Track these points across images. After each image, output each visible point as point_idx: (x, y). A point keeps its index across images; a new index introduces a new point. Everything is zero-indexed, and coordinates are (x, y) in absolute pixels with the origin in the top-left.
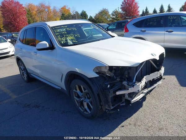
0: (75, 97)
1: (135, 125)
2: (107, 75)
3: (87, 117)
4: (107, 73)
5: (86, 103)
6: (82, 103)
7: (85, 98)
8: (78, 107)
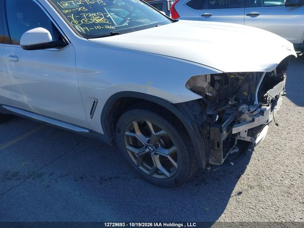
0: (128, 147)
1: (261, 187)
2: (207, 94)
3: (162, 185)
4: (207, 91)
5: (158, 156)
6: (147, 159)
7: (157, 147)
8: (137, 167)
